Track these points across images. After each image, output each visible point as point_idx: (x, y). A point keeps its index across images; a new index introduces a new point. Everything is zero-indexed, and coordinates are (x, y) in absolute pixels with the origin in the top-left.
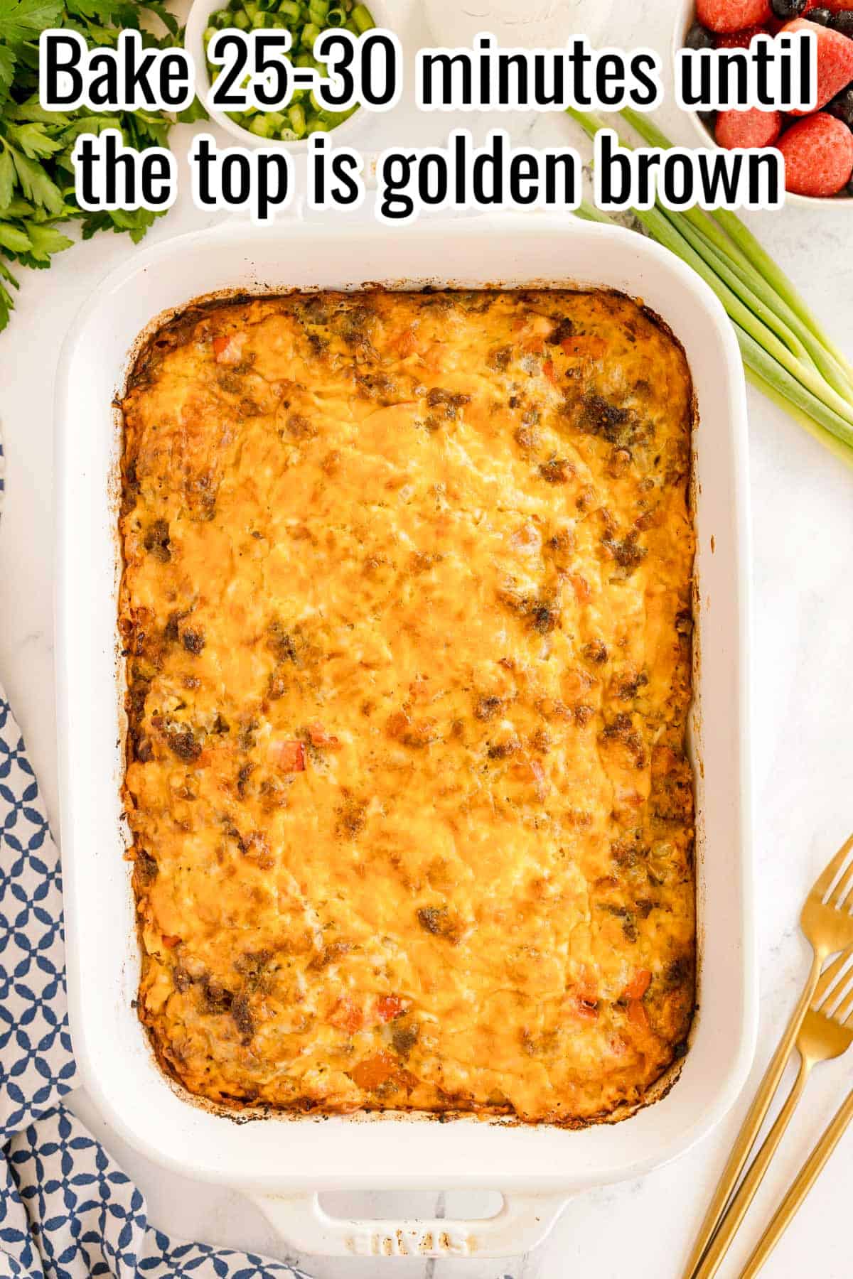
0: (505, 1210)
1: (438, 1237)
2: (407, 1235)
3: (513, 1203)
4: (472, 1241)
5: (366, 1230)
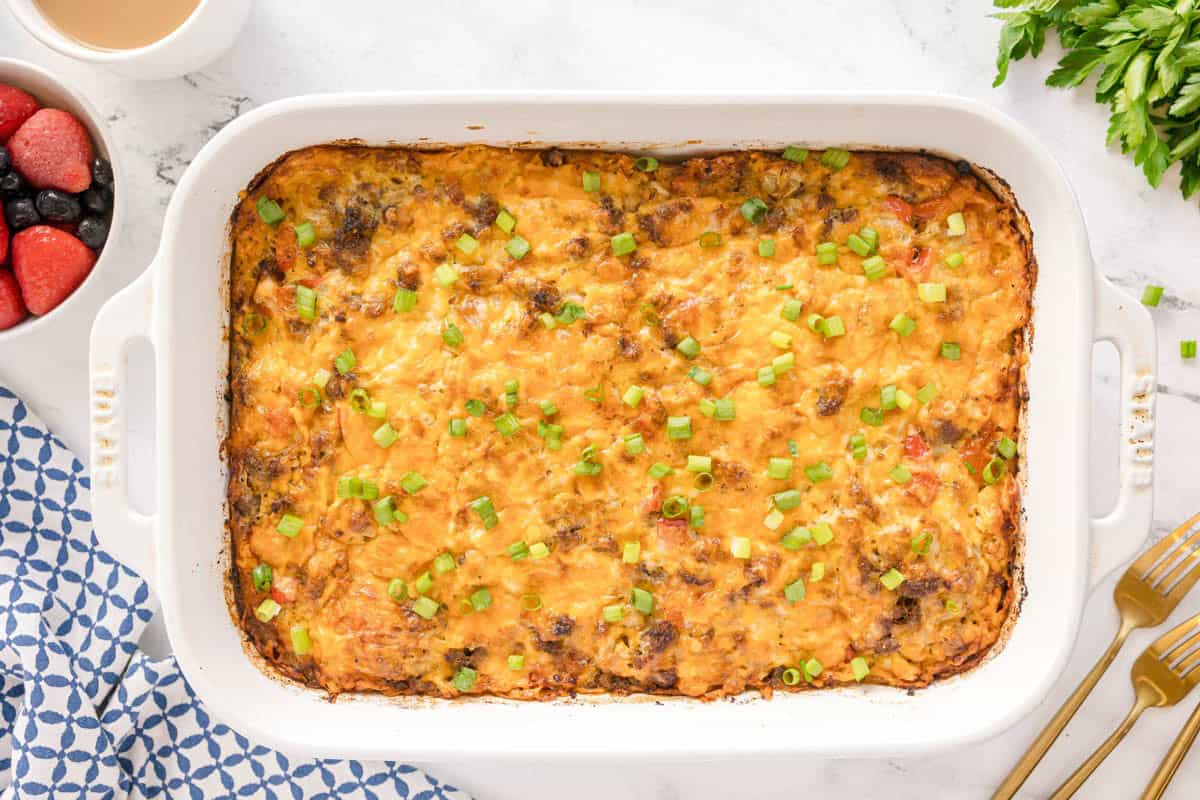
0: (1109, 339)
1: (1136, 404)
2: (1134, 434)
3: (1105, 331)
4: (1141, 371)
5: (1129, 472)
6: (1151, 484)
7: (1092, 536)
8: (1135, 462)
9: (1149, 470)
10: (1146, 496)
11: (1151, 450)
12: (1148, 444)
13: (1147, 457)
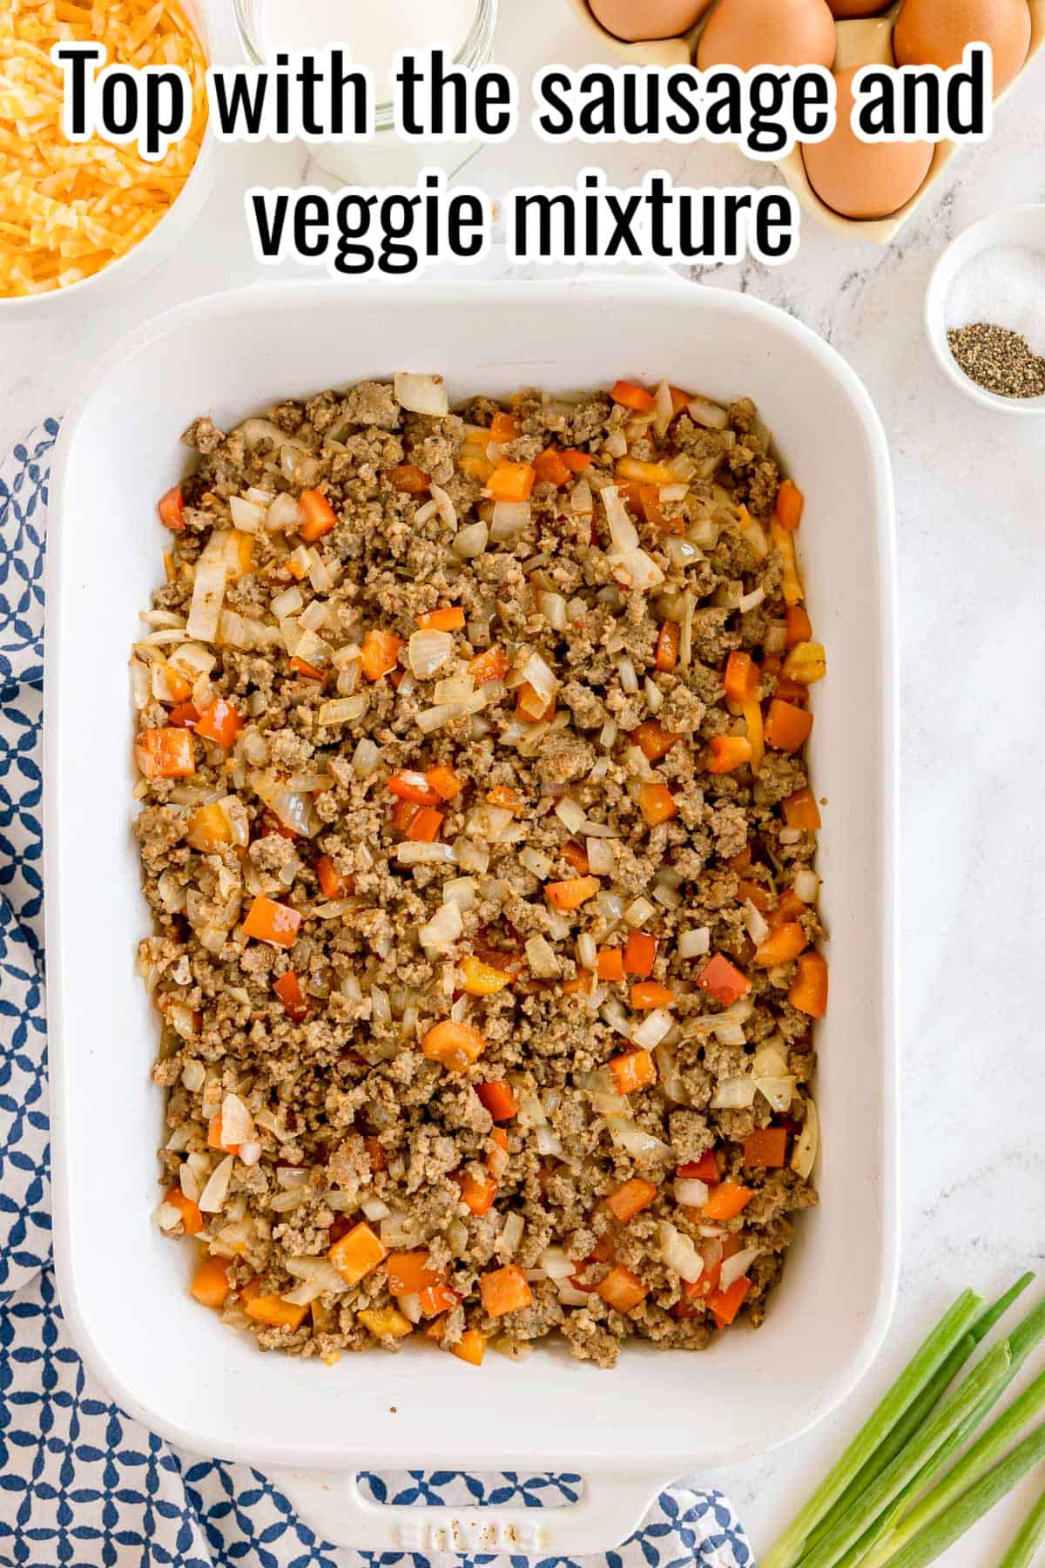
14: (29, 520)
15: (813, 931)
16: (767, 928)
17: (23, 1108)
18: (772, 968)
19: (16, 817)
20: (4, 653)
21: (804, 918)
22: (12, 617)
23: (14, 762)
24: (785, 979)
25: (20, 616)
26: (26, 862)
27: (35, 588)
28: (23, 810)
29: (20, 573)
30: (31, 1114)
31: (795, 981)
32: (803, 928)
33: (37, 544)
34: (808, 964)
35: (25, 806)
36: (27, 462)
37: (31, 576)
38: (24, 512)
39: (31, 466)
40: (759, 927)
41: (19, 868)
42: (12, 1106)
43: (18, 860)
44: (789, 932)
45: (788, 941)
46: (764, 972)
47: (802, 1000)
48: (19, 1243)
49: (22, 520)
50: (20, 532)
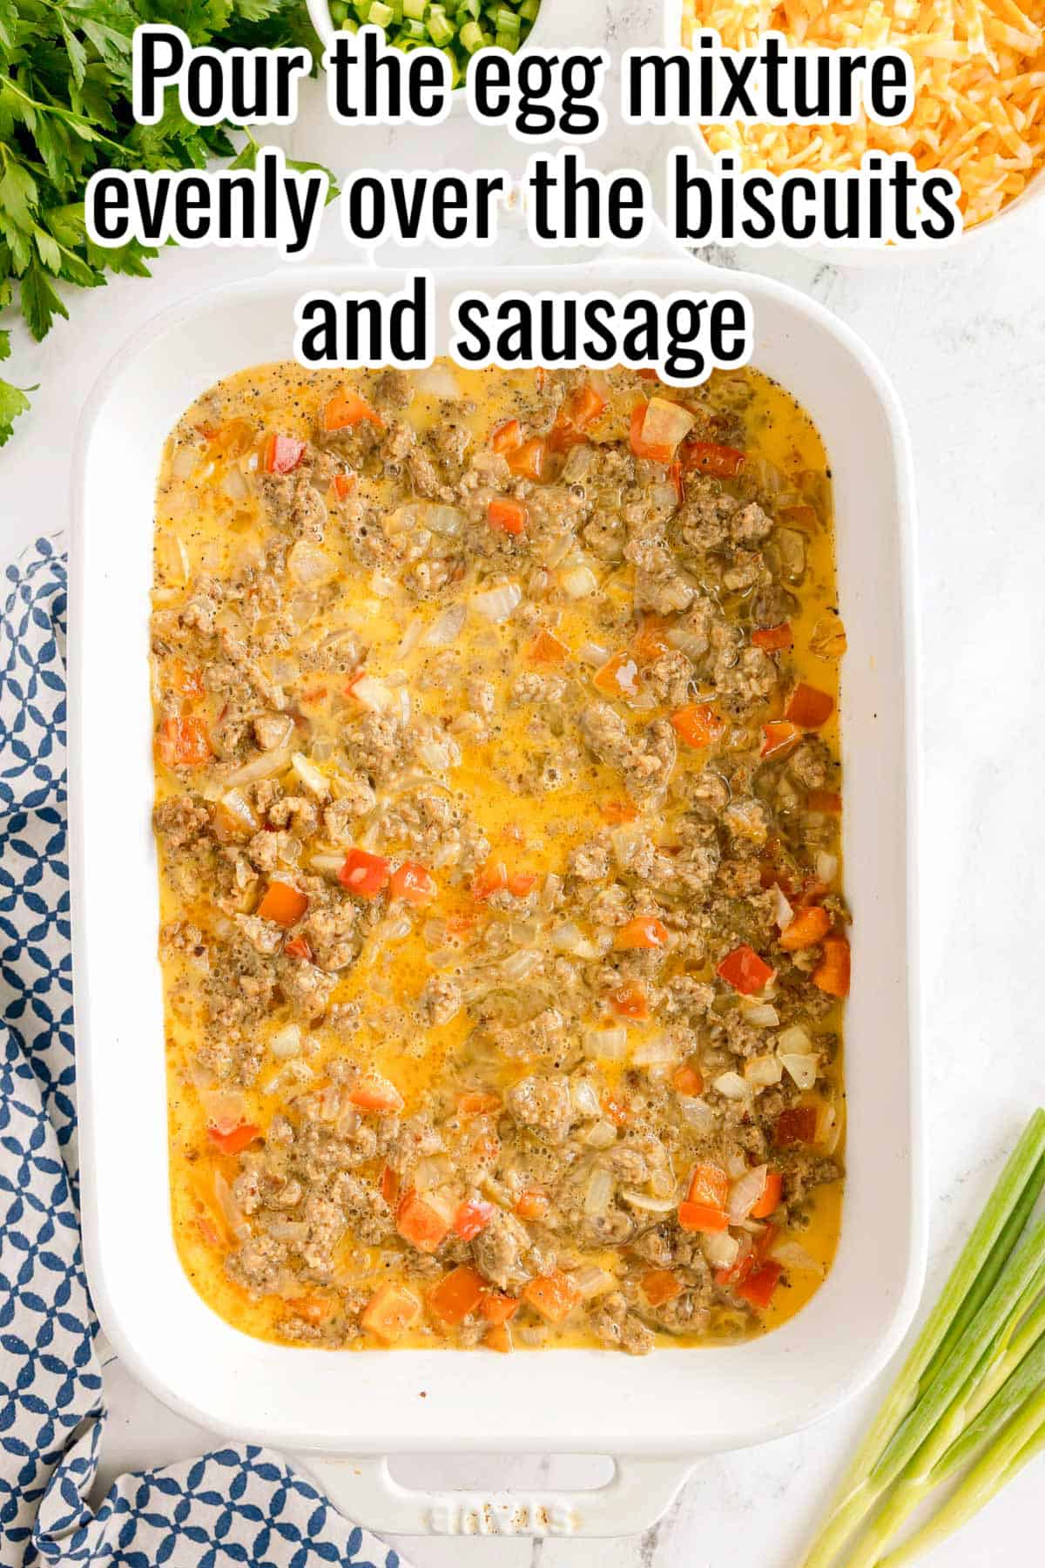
0: (618, 1476)
1: (535, 1510)
2: (497, 1509)
3: (626, 1470)
4: (576, 1517)
5: (447, 1503)
6: (434, 1533)
7: (364, 1457)
8: (461, 1511)
9: (451, 1531)
10: (421, 1528)
11: (476, 1532)
12: (485, 1528)
13: (467, 1528)
14: (21, 641)
15: (838, 916)
16: (792, 913)
17: (35, 1248)
18: (795, 951)
19: (24, 951)
20: (4, 780)
21: (827, 902)
22: (8, 737)
23: (20, 898)
24: (809, 961)
25: (16, 736)
26: (35, 995)
27: (30, 707)
28: (31, 944)
29: (14, 693)
30: (42, 1254)
31: (819, 963)
32: (828, 912)
33: (31, 664)
34: (830, 946)
35: (32, 940)
36: (19, 582)
37: (25, 695)
38: (16, 633)
39: (23, 588)
40: (785, 912)
41: (29, 1002)
42: (23, 1245)
43: (28, 994)
44: (813, 915)
45: (812, 925)
46: (787, 956)
47: (826, 981)
48: (28, 1386)
49: (15, 641)
50: (13, 653)
